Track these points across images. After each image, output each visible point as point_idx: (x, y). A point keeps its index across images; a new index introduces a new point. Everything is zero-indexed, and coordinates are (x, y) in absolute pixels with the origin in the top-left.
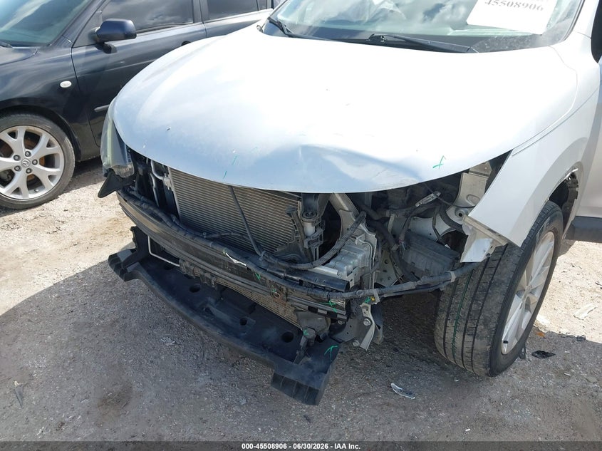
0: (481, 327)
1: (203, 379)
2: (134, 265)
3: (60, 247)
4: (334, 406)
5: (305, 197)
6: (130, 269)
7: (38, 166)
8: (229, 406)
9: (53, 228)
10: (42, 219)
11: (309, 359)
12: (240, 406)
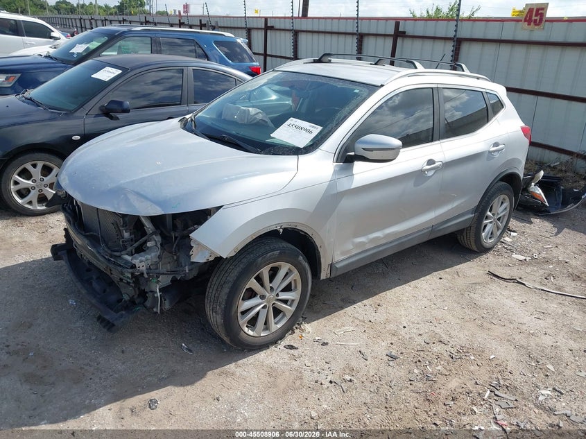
0: (218, 307)
1: (80, 323)
2: (63, 252)
3: (42, 241)
4: (142, 349)
5: (124, 216)
6: (59, 253)
7: (48, 189)
8: (84, 338)
9: (44, 230)
10: (40, 224)
11: (124, 312)
12: (90, 340)
